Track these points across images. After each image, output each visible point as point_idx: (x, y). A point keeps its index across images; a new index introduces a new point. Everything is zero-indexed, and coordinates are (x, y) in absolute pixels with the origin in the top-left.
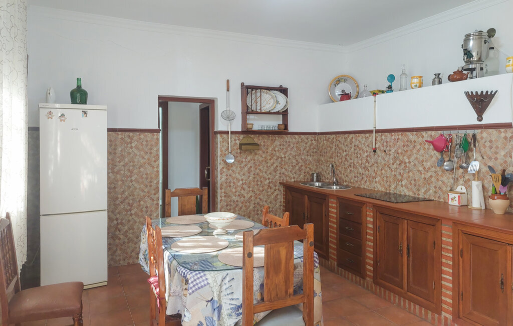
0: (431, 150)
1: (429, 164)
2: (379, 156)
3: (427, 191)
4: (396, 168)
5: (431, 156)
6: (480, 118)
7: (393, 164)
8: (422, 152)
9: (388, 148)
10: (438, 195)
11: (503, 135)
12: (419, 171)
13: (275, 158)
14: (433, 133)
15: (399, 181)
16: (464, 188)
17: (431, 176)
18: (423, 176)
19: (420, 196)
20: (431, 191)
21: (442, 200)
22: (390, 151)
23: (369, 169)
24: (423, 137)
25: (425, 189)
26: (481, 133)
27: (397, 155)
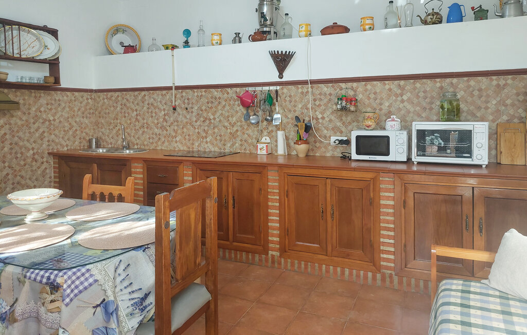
0: (236, 106)
1: (234, 119)
2: (179, 114)
3: (233, 145)
4: (200, 126)
5: (237, 112)
6: (281, 76)
7: (196, 121)
8: (227, 108)
9: (190, 106)
10: (243, 147)
11: (300, 90)
12: (224, 126)
13: (41, 121)
14: (238, 90)
15: (203, 138)
16: (268, 138)
17: (237, 131)
18: (229, 131)
19: (226, 151)
20: (237, 145)
21: (248, 152)
22: (192, 108)
23: (168, 128)
24: (228, 93)
25: (231, 143)
26: (282, 89)
27: (201, 112)
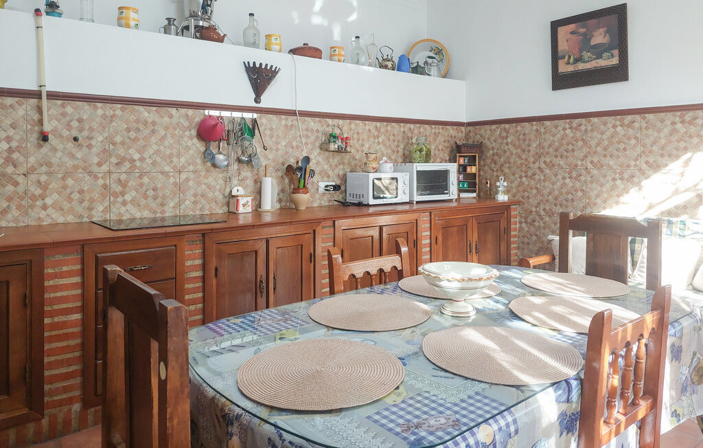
0: (186, 139)
1: (183, 160)
2: (55, 150)
3: (180, 204)
4: (110, 172)
5: (188, 148)
6: (257, 100)
7: (99, 164)
8: (169, 141)
9: (85, 133)
10: (199, 206)
11: (283, 122)
12: (163, 173)
14: (190, 112)
15: (116, 195)
16: (240, 188)
17: (188, 179)
18: (172, 180)
19: (167, 215)
20: (187, 203)
21: (207, 212)
22: (90, 138)
23: (20, 179)
24: (171, 116)
25: (177, 200)
26: (260, 118)
27: (112, 147)
